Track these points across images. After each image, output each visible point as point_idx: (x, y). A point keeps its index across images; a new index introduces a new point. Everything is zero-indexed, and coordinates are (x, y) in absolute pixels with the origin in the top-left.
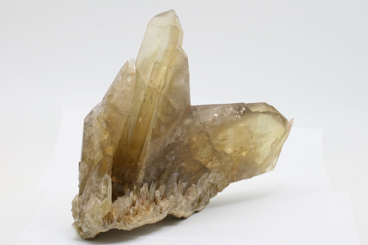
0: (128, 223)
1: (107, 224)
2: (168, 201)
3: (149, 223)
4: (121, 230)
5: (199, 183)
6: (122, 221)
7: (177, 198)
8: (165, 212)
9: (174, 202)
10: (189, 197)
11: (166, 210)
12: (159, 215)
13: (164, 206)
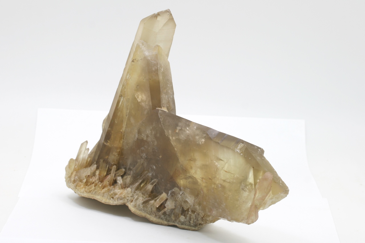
2: (126, 191)
5: (170, 194)
7: (135, 194)
8: (118, 200)
9: (131, 197)
10: (152, 202)
11: (120, 199)
12: (110, 199)
13: (119, 194)
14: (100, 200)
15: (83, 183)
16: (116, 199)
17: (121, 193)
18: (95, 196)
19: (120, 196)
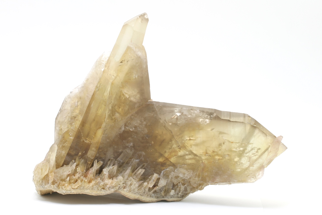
0: (62, 188)
1: (44, 184)
2: (116, 180)
3: (87, 194)
4: (55, 192)
5: (162, 174)
6: (56, 184)
7: (127, 181)
8: (109, 189)
9: (123, 183)
10: (145, 184)
11: (112, 188)
12: (101, 190)
13: (109, 184)
14: (90, 193)
15: (66, 182)
16: (108, 189)
17: (112, 183)
18: (83, 191)
19: (111, 185)
